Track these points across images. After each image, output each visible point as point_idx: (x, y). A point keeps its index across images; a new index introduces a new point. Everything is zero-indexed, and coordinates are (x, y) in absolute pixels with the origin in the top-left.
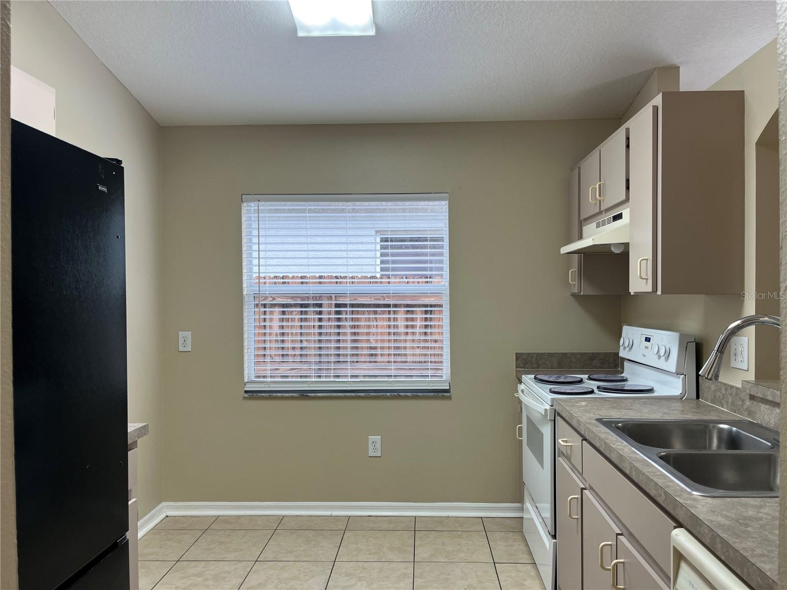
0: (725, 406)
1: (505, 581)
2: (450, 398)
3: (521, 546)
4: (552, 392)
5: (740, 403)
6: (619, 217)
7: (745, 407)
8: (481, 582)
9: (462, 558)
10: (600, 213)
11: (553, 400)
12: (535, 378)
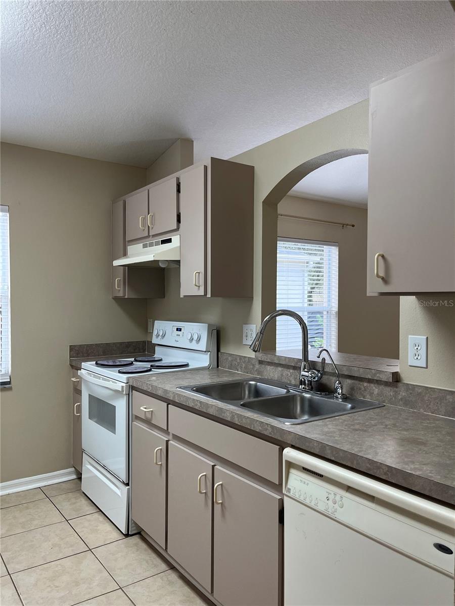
0: (240, 370)
1: (81, 532)
2: (10, 389)
3: (83, 501)
4: (120, 372)
5: (252, 367)
6: (169, 241)
7: (255, 369)
8: (62, 539)
9: (37, 524)
10: (148, 236)
11: (128, 379)
12: (96, 363)
